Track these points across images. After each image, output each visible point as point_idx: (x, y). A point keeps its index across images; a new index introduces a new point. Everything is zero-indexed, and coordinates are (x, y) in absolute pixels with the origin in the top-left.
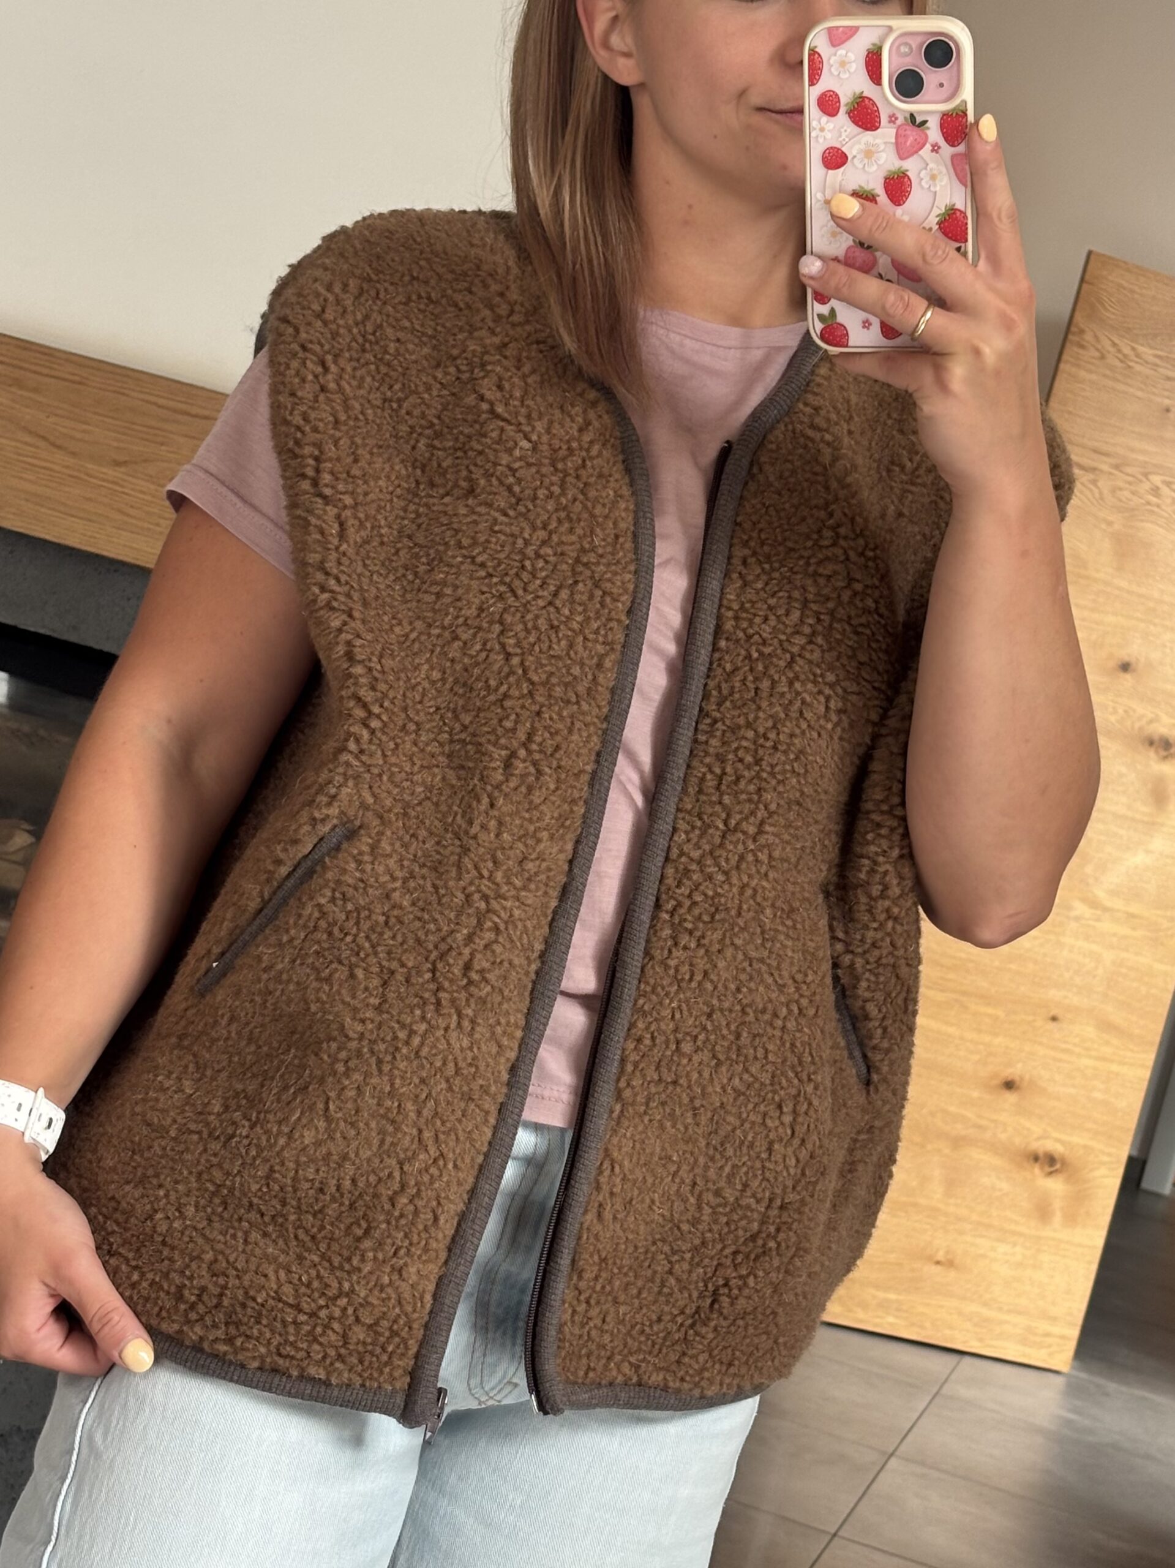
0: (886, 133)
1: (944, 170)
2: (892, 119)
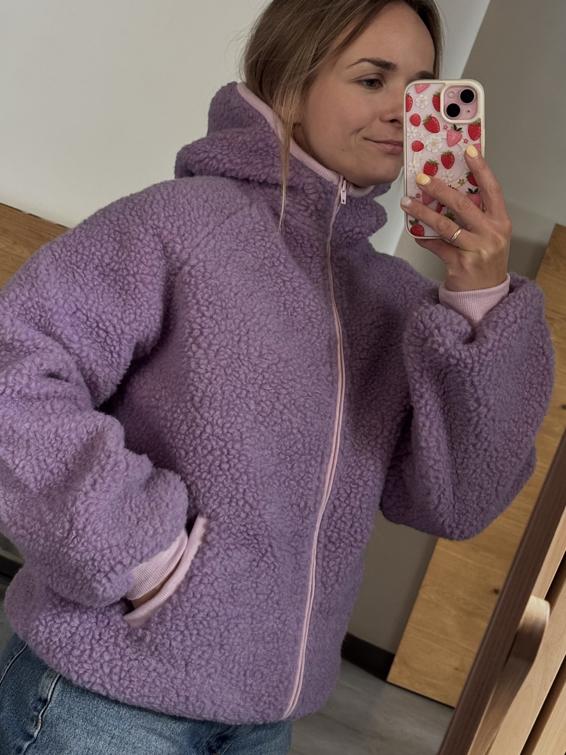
0: (442, 134)
2: (445, 128)
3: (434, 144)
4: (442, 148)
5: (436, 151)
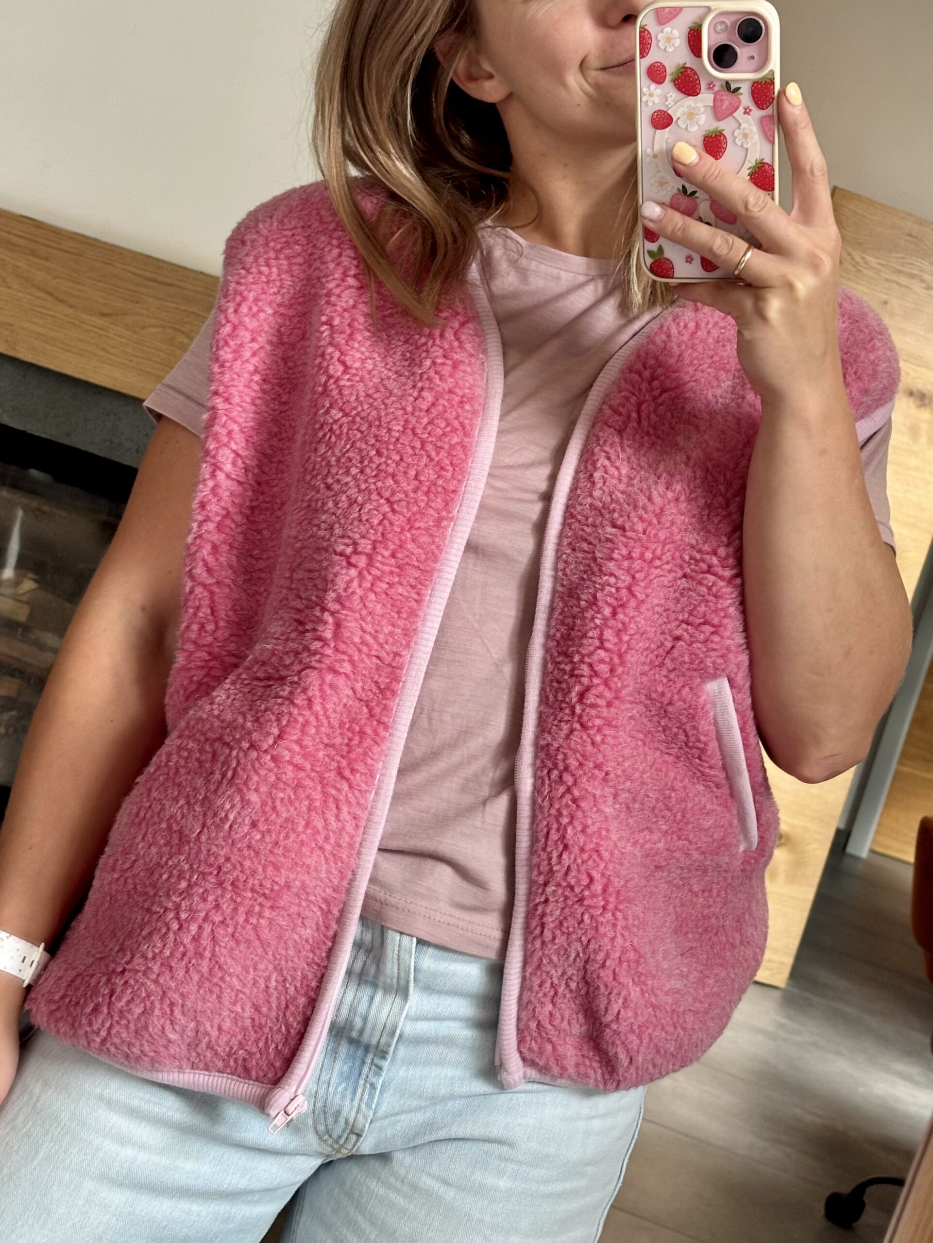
0: (705, 98)
1: (753, 129)
2: (710, 87)
3: (691, 115)
4: (705, 122)
5: (696, 128)
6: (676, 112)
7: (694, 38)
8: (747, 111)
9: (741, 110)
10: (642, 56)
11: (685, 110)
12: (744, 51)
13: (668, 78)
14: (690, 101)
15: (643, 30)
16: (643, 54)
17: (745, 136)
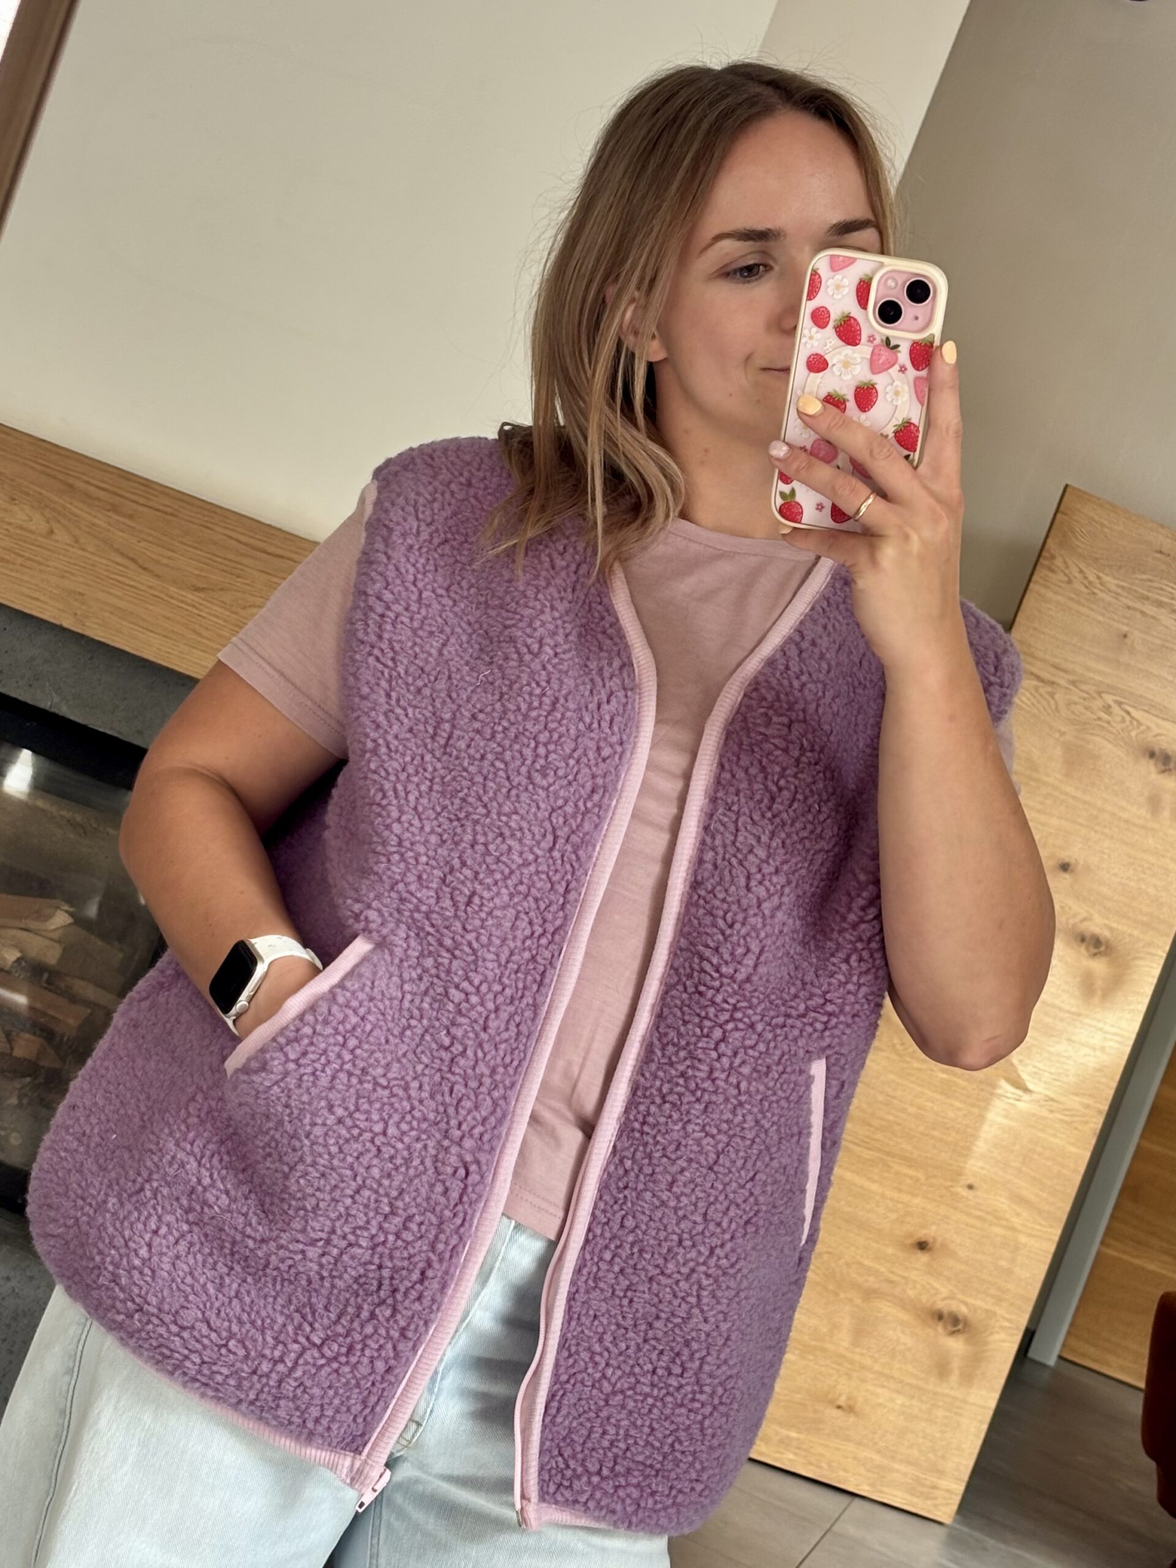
0: (863, 351)
1: (906, 388)
2: (871, 339)
3: (846, 364)
4: (861, 373)
5: (849, 377)
6: (831, 359)
7: (863, 291)
8: (903, 369)
9: (897, 367)
10: (809, 298)
11: (842, 357)
12: (909, 309)
13: (831, 324)
14: (849, 350)
15: (815, 273)
16: (810, 297)
17: (897, 393)
